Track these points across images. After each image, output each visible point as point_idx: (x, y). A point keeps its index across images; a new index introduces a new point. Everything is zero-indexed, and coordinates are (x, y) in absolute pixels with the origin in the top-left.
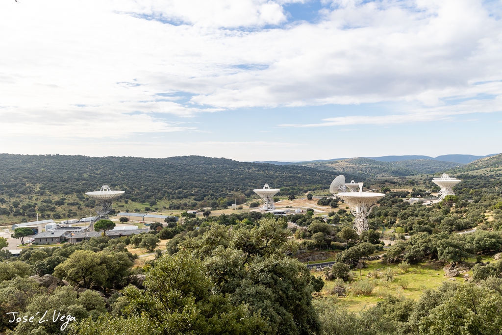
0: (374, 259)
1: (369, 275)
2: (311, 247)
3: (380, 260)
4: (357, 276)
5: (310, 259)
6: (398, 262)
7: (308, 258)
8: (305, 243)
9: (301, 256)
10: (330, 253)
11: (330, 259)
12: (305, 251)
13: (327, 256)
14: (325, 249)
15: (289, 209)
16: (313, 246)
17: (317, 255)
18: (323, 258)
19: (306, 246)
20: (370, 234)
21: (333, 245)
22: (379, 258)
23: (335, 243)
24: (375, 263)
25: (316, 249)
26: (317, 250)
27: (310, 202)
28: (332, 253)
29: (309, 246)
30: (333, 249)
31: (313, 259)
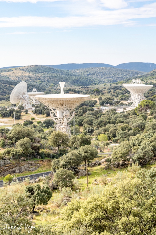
0: (95, 165)
1: (96, 183)
2: (16, 156)
3: (103, 166)
4: (82, 184)
5: (16, 171)
6: (124, 166)
7: (13, 169)
8: (8, 152)
9: (5, 168)
10: (40, 162)
11: (40, 169)
12: (9, 161)
13: (36, 166)
14: (32, 159)
16: (18, 155)
17: (24, 165)
18: (32, 169)
19: (11, 156)
20: (82, 139)
21: (42, 153)
22: (100, 164)
23: (44, 150)
24: (98, 170)
25: (23, 158)
26: (23, 160)
28: (41, 162)
29: (14, 155)
30: (42, 158)
31: (20, 171)
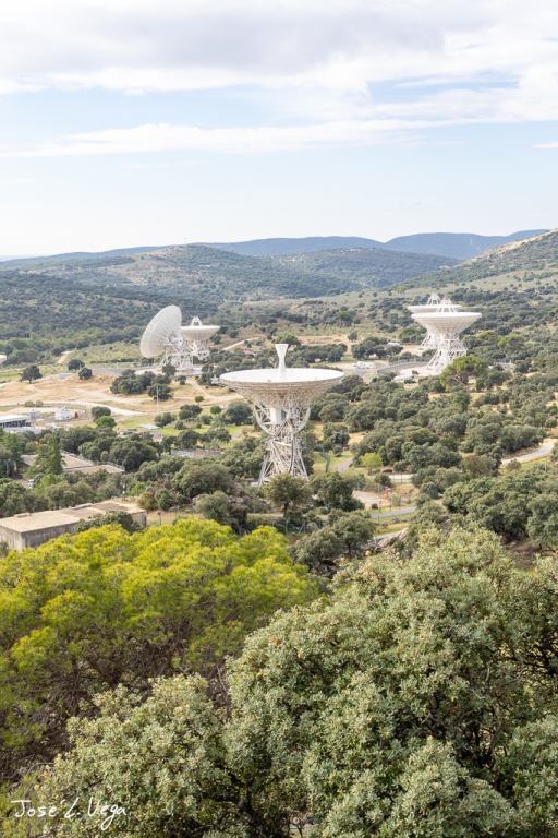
15: (36, 409)
21: (252, 520)
27: (88, 384)
